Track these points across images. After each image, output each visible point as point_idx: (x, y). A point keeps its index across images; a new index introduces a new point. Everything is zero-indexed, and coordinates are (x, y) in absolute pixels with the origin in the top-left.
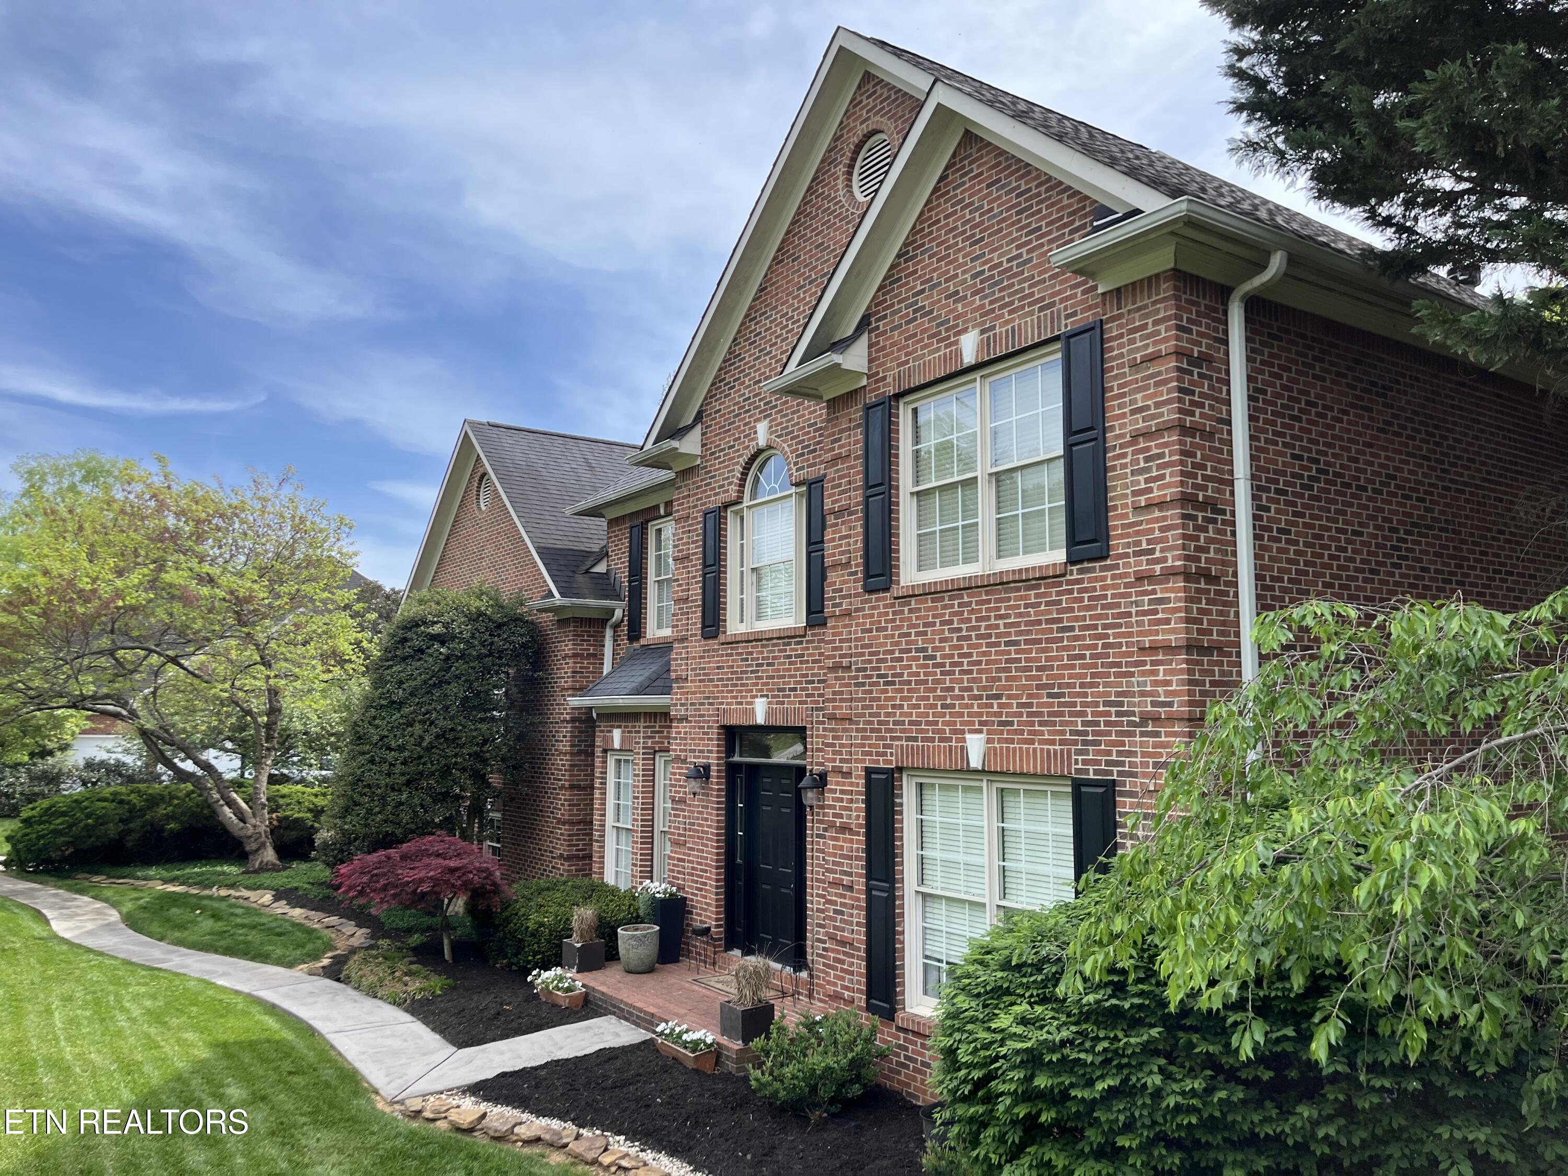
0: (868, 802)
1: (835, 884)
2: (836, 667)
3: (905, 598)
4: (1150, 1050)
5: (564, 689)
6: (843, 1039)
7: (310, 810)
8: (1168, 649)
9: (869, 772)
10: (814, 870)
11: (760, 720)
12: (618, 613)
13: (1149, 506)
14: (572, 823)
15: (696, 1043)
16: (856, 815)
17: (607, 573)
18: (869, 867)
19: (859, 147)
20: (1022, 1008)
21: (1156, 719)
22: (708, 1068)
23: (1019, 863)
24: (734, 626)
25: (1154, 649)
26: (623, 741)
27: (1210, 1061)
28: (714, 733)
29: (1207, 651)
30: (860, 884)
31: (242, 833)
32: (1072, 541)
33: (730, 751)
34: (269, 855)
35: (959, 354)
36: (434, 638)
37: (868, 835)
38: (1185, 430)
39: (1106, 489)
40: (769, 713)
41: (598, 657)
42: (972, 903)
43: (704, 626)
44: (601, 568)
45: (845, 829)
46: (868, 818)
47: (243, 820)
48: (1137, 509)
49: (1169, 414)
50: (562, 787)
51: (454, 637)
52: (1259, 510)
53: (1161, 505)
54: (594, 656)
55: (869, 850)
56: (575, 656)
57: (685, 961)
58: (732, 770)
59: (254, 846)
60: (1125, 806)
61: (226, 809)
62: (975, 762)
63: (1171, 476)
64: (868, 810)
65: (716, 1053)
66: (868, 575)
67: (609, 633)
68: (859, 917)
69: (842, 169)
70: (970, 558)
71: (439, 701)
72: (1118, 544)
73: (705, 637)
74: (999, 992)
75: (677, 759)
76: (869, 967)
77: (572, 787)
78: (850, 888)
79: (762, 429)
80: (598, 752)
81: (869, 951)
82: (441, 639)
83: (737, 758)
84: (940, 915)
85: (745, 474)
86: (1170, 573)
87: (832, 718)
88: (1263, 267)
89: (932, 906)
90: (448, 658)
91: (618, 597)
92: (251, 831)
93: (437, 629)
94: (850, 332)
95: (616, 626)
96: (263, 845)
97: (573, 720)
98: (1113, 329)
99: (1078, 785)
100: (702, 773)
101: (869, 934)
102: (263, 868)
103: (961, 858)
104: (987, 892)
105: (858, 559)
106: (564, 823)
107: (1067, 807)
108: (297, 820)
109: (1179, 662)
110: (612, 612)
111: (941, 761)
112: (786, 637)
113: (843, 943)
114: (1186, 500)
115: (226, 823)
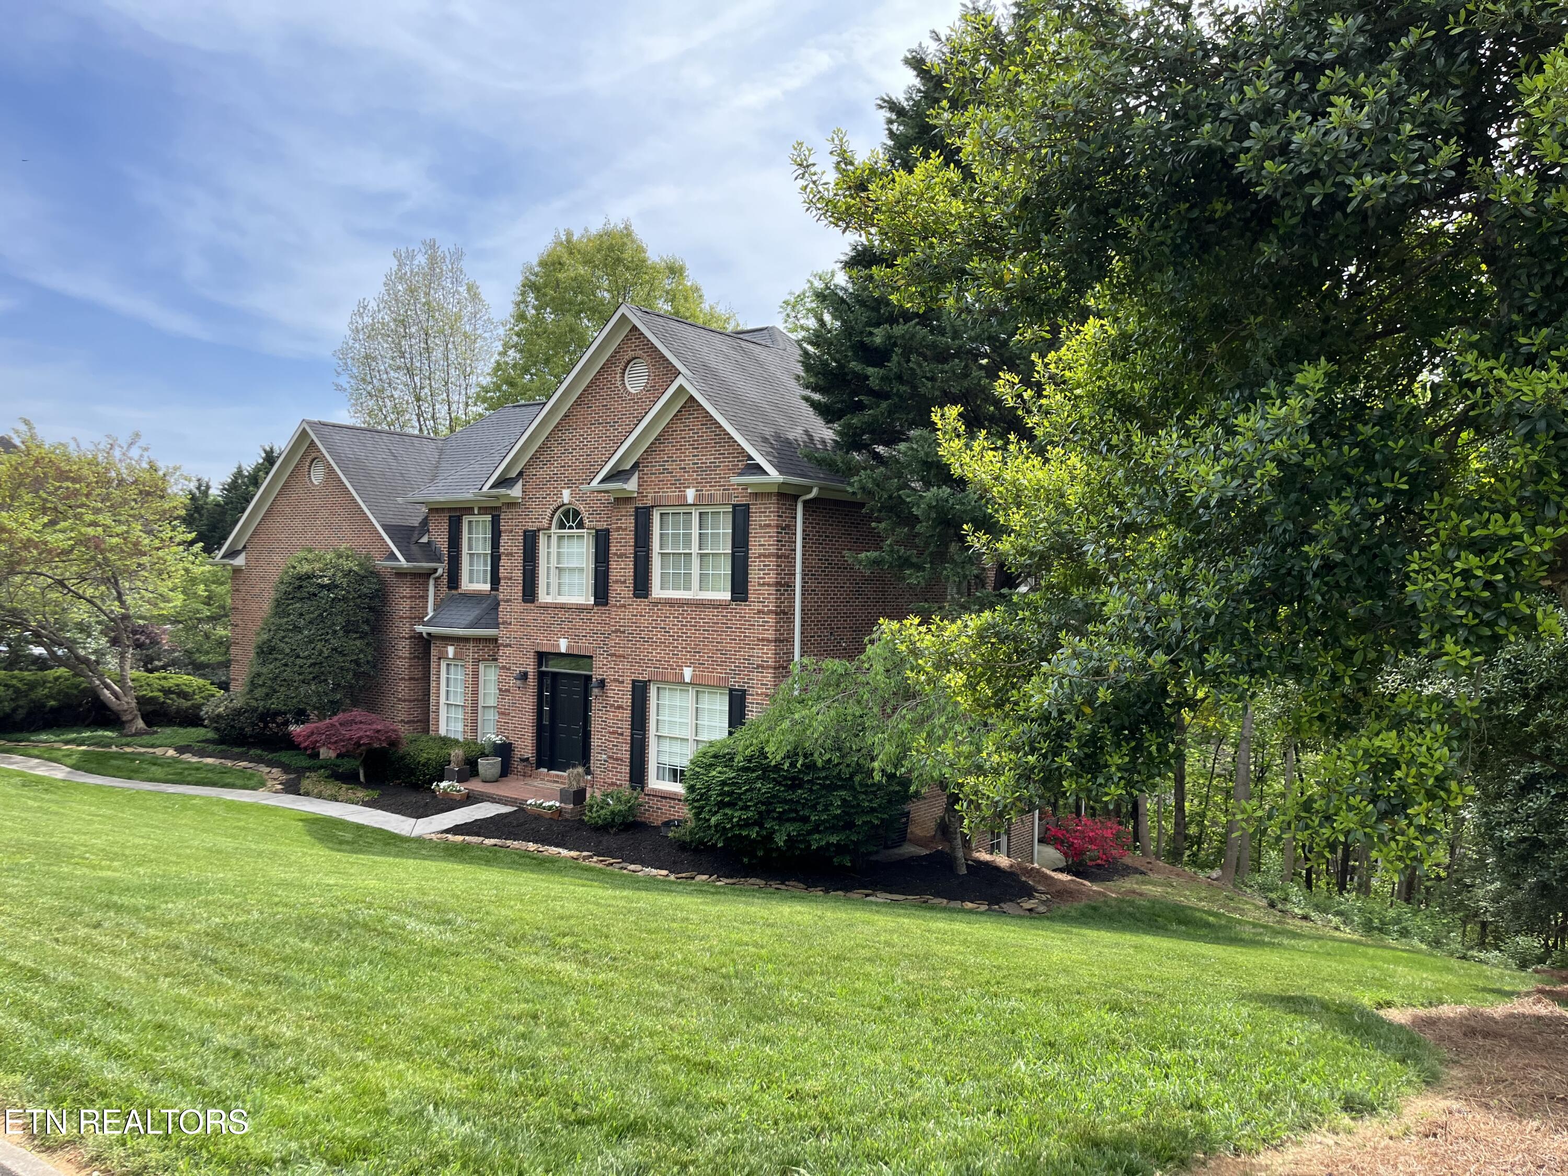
0: (633, 695)
1: (613, 733)
2: (616, 631)
3: (656, 603)
4: (758, 778)
5: (401, 617)
6: (623, 798)
7: (160, 691)
8: (768, 641)
9: (634, 681)
10: (596, 725)
11: (563, 650)
12: (440, 571)
13: (764, 584)
14: (410, 701)
15: (550, 807)
16: (627, 701)
17: (429, 543)
18: (633, 725)
19: (629, 362)
20: (719, 769)
21: (763, 667)
22: (556, 817)
23: (704, 721)
24: (544, 597)
25: (763, 640)
26: (455, 653)
27: (774, 779)
28: (531, 655)
29: (781, 641)
30: (628, 732)
31: (119, 708)
32: (733, 592)
33: (540, 664)
34: (140, 724)
35: (685, 497)
36: (323, 586)
37: (633, 711)
38: (778, 557)
39: (747, 574)
40: (568, 647)
41: (425, 598)
42: (682, 739)
43: (524, 595)
44: (425, 540)
45: (620, 707)
46: (633, 703)
47: (117, 698)
48: (759, 584)
49: (773, 550)
50: (403, 679)
51: (336, 587)
52: (804, 582)
53: (769, 585)
54: (422, 597)
55: (633, 717)
56: (411, 597)
57: (511, 776)
58: (541, 675)
59: (129, 717)
60: (749, 699)
61: (105, 691)
62: (687, 680)
63: (773, 574)
64: (633, 699)
65: (559, 811)
66: (635, 589)
67: (432, 582)
68: (628, 747)
69: (619, 370)
70: (688, 588)
71: (330, 627)
72: (752, 597)
73: (524, 601)
74: (711, 765)
75: (504, 668)
76: (631, 770)
77: (410, 679)
78: (622, 734)
79: (566, 493)
80: (433, 659)
81: (631, 762)
82: (328, 588)
83: (544, 669)
84: (666, 746)
85: (553, 515)
86: (770, 612)
87: (612, 655)
88: (810, 492)
89: (662, 741)
90: (333, 599)
91: (439, 560)
92: (126, 707)
93: (326, 581)
94: (628, 468)
95: (436, 579)
96: (135, 717)
97: (411, 638)
98: (753, 509)
99: (731, 690)
100: (524, 676)
101: (632, 755)
102: (138, 734)
103: (678, 720)
104: (688, 733)
105: (630, 580)
106: (405, 701)
107: (727, 698)
108: (151, 698)
109: (772, 646)
110: (436, 570)
111: (671, 678)
112: (580, 609)
113: (617, 759)
114: (778, 584)
115: (106, 700)
